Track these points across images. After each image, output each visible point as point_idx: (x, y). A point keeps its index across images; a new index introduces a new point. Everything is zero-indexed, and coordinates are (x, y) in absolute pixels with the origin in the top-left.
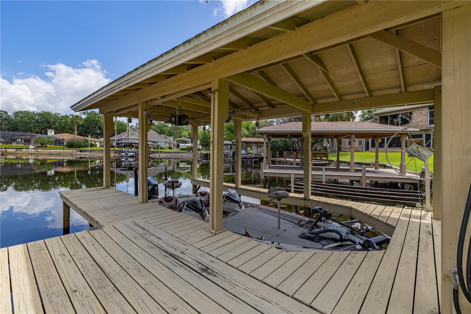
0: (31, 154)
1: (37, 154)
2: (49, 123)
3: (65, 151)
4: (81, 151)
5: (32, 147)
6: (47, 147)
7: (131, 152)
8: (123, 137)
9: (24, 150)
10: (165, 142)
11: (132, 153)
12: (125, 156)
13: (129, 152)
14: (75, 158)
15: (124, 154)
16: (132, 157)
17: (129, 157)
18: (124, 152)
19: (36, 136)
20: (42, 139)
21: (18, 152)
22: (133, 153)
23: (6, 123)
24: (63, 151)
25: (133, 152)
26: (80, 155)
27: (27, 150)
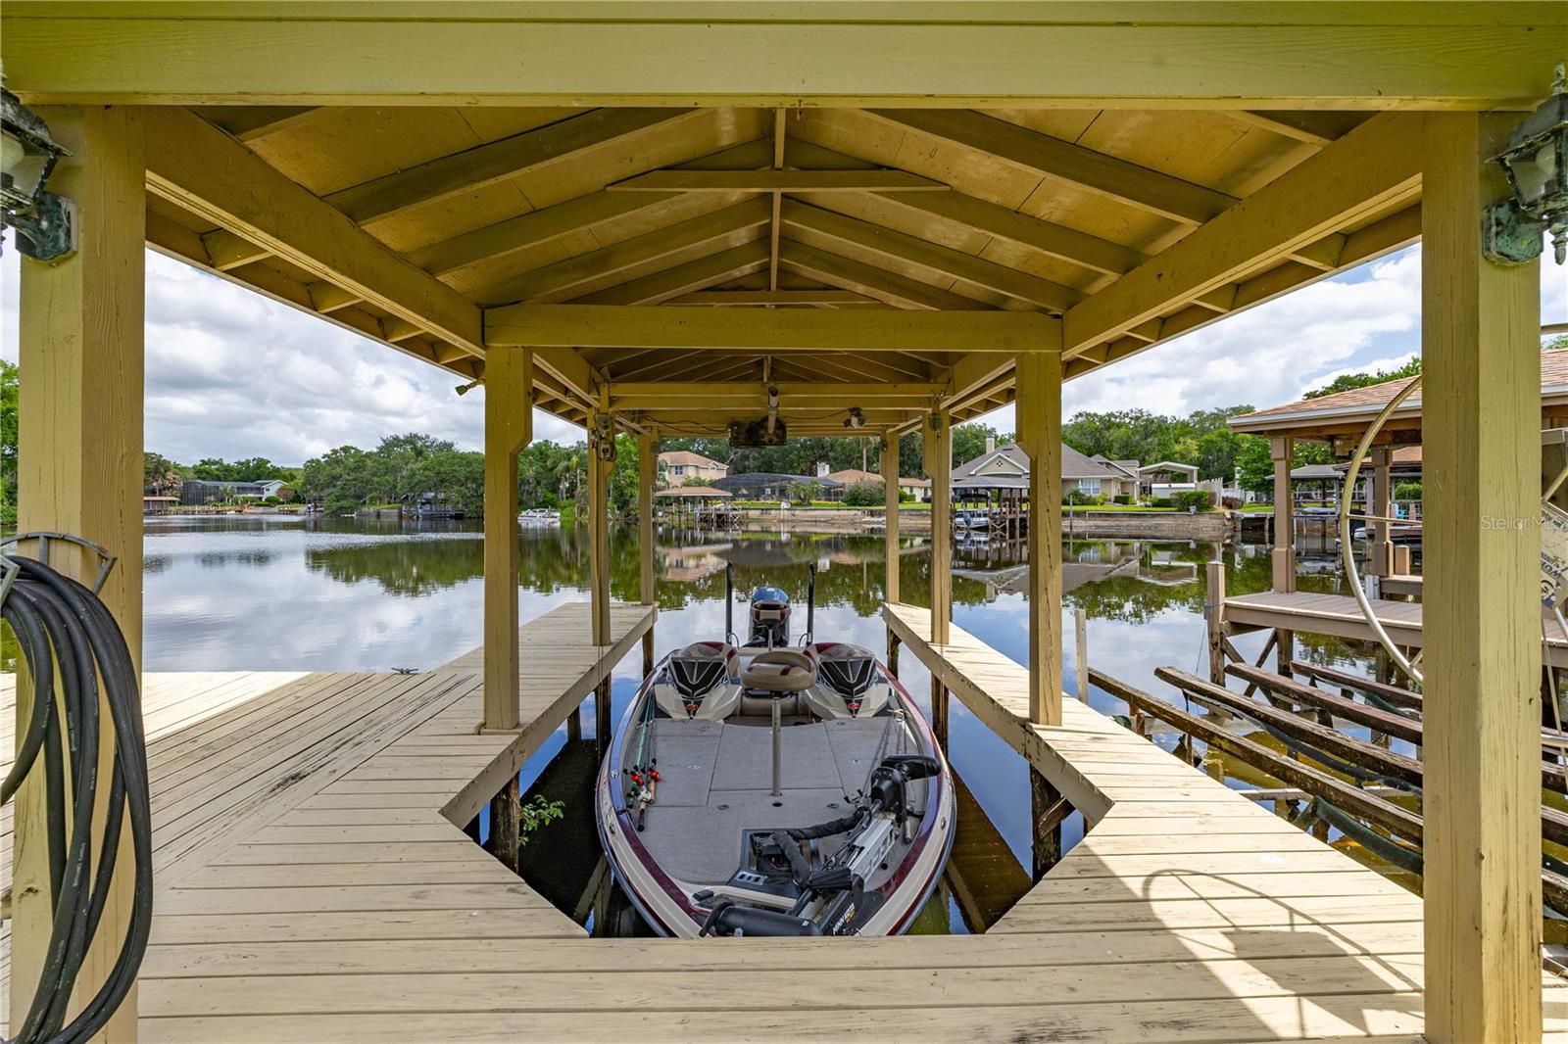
0: (783, 521)
1: (793, 521)
2: (823, 447)
3: (841, 512)
4: (872, 514)
5: (786, 507)
6: (810, 504)
7: (979, 516)
8: (973, 473)
9: (773, 512)
10: (1103, 481)
11: (983, 519)
12: (965, 526)
13: (973, 516)
14: (859, 531)
15: (962, 520)
16: (983, 529)
17: (973, 529)
18: (961, 516)
19: (793, 479)
20: (802, 487)
21: (765, 517)
22: (987, 519)
23: (756, 455)
24: (836, 512)
25: (985, 515)
26: (869, 523)
27: (778, 512)
